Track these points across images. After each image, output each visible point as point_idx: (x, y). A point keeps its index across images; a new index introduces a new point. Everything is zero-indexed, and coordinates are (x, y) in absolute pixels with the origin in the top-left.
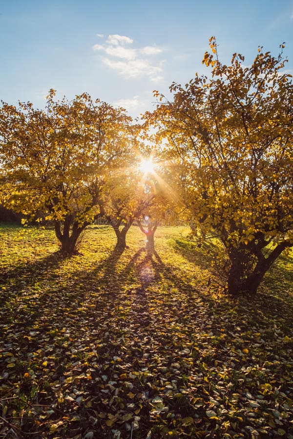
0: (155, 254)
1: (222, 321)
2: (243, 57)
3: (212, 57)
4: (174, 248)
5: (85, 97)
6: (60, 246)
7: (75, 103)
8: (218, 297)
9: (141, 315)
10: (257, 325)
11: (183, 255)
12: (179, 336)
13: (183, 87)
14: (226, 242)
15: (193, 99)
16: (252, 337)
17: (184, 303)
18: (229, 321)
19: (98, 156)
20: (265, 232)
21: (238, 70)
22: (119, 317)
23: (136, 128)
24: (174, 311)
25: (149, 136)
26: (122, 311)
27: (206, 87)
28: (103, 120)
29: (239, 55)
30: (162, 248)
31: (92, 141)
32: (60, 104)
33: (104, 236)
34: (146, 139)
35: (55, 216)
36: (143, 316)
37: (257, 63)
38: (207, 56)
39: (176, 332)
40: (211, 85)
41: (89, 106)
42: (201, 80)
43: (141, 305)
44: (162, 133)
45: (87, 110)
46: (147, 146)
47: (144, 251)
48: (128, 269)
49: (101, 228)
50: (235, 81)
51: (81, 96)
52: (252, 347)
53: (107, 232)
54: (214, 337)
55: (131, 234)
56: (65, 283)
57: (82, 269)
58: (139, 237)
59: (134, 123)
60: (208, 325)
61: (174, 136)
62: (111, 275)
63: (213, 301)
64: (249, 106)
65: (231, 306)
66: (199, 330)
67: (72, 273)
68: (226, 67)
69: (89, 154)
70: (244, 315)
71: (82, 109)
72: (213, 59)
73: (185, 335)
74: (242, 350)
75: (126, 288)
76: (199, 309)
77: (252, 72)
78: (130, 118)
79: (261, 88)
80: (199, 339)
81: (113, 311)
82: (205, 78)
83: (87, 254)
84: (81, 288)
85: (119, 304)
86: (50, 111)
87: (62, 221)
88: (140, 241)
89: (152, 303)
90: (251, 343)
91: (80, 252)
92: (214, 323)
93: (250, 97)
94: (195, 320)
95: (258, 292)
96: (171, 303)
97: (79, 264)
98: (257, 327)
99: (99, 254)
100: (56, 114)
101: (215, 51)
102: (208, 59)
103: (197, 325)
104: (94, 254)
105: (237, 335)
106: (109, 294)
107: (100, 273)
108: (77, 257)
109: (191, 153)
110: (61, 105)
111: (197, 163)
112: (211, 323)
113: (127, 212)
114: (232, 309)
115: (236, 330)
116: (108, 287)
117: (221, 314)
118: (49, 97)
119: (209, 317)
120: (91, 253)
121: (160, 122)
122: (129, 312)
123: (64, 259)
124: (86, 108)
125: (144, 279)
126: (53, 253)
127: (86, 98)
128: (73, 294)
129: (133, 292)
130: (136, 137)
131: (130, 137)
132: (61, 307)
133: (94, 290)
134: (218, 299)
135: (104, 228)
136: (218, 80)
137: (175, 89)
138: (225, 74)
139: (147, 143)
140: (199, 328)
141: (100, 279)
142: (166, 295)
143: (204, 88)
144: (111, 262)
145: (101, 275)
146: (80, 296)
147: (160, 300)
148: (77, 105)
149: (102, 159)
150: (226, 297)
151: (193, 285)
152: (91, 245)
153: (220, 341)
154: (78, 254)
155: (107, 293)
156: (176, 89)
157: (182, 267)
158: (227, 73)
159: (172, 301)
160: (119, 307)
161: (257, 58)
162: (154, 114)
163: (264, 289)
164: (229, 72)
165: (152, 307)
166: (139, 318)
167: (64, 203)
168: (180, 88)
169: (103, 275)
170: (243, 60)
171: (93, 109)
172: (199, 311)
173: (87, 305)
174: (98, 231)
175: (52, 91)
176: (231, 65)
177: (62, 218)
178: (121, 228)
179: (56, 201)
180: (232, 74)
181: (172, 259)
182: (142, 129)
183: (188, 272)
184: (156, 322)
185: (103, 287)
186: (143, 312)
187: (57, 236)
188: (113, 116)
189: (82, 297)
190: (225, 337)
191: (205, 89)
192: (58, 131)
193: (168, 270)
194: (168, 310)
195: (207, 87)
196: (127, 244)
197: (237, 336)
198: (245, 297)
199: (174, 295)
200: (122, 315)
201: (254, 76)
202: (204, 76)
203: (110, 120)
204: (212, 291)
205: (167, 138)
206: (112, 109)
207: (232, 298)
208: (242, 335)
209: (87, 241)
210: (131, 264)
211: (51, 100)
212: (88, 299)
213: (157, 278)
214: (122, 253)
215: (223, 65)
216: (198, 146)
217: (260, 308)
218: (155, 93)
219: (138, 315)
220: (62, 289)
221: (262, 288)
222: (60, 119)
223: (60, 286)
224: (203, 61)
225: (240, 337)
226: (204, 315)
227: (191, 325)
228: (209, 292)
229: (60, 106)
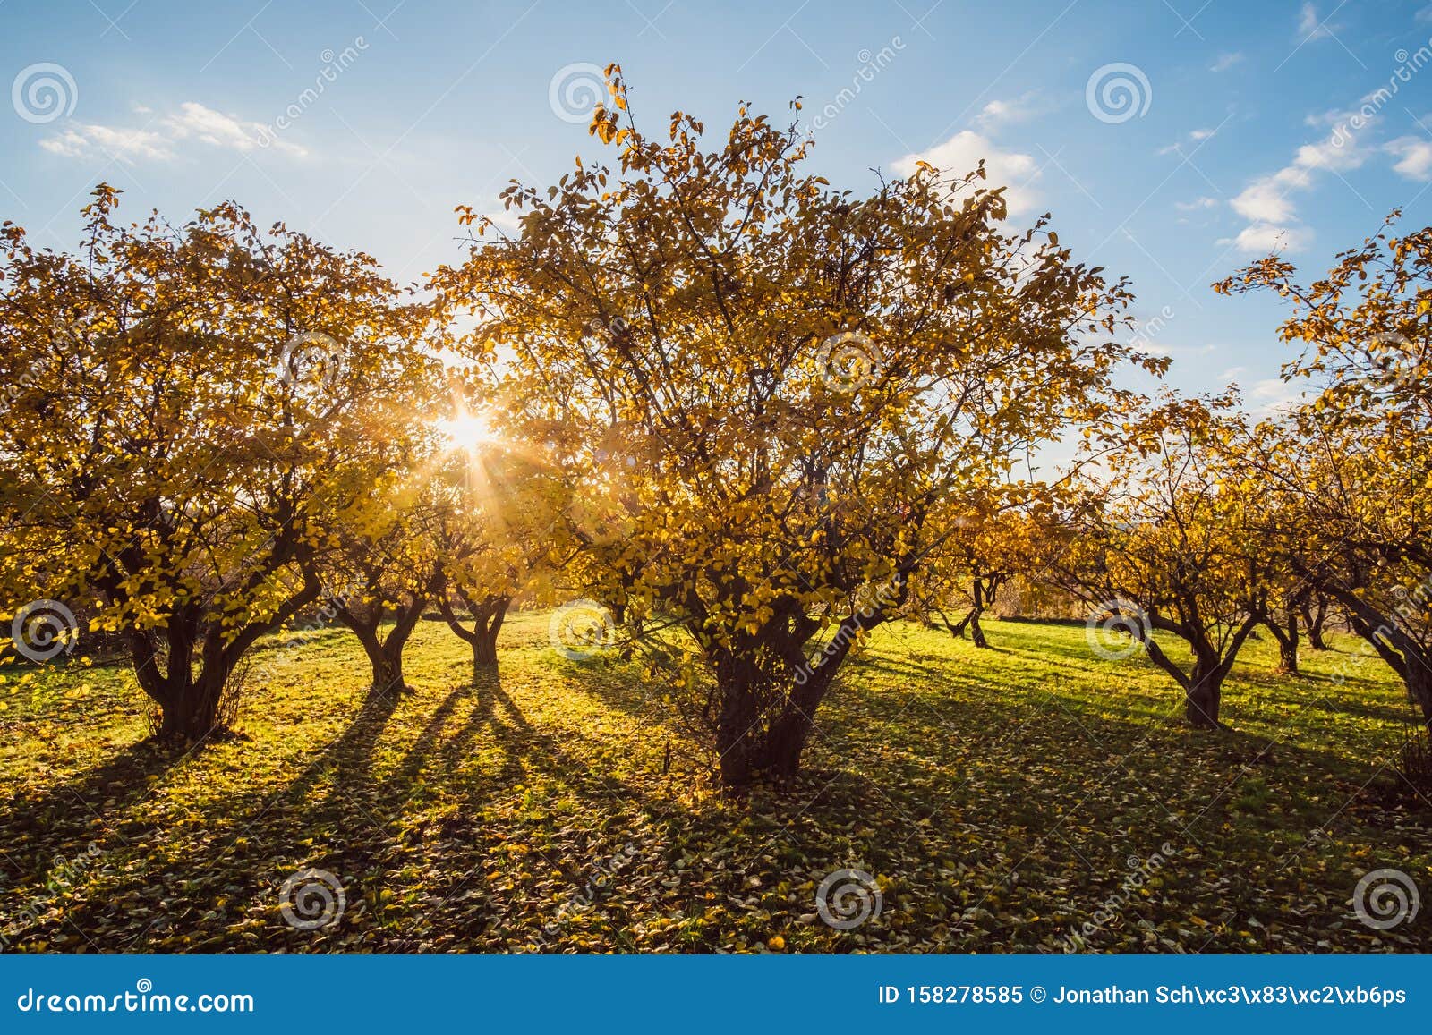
0: (503, 701)
1: (708, 868)
2: (701, 125)
3: (615, 117)
4: (561, 672)
5: (230, 214)
6: (157, 717)
7: (197, 235)
8: (695, 799)
9: (456, 904)
10: (805, 859)
11: (591, 692)
12: (582, 943)
13: (543, 195)
14: (701, 635)
15: (578, 233)
16: (793, 897)
17: (594, 837)
18: (727, 866)
19: (285, 403)
20: (800, 596)
21: (692, 158)
22: (381, 925)
23: (413, 313)
24: (565, 868)
25: (457, 339)
26: (392, 902)
27: (611, 201)
28: (300, 290)
29: (688, 117)
30: (522, 678)
31: (262, 354)
32: (139, 235)
33: (326, 664)
34: (445, 349)
35: (130, 616)
36: (461, 907)
37: (737, 141)
38: (600, 116)
39: (571, 933)
40: (624, 196)
41: (246, 244)
42: (592, 177)
43: (457, 869)
44: (491, 328)
45: (239, 257)
46: (451, 370)
47: (468, 695)
48: (414, 763)
49: (316, 640)
50: (686, 188)
51: (216, 213)
52: (793, 927)
53: (336, 651)
54: (686, 922)
55: (420, 650)
56: (176, 845)
57: (244, 786)
58: (447, 654)
59: (404, 300)
60: (670, 889)
61: (532, 339)
62: (351, 789)
63: (680, 814)
64: (730, 257)
65: (732, 820)
66: (641, 910)
67: (205, 808)
68: (658, 148)
69: (256, 399)
70: (768, 838)
71: (220, 254)
72: (622, 125)
73: (601, 936)
74: (766, 942)
75: (408, 823)
76: (640, 847)
77: (727, 164)
78: (386, 284)
79: (757, 210)
80: (644, 939)
81: (358, 909)
82: (603, 173)
83: (262, 734)
84: (240, 853)
85: (381, 881)
86: (101, 260)
87: (159, 630)
88: (453, 667)
89: (493, 856)
90: (789, 916)
91: (235, 728)
92: (685, 879)
93: (728, 231)
94: (629, 883)
95: (804, 764)
96: (556, 846)
97: (233, 769)
98: (803, 866)
99: (310, 725)
100: (126, 269)
101: (624, 104)
102: (605, 124)
103: (637, 897)
104: (289, 728)
105: (752, 900)
106: (344, 855)
107: (310, 790)
108: (227, 747)
109: (587, 386)
110: (145, 240)
111: (605, 417)
112: (676, 881)
113: (400, 579)
114: (734, 826)
115: (747, 886)
116: (342, 830)
117: (703, 849)
118: (95, 209)
119: (671, 865)
120: (279, 729)
121: (485, 297)
122: (415, 901)
123: (174, 759)
124: (236, 248)
125: (465, 786)
126: (130, 749)
127: (234, 218)
128: (208, 879)
129: (428, 832)
130: (413, 343)
131: (393, 341)
132: (158, 936)
133: (288, 853)
134: (695, 806)
135: (329, 637)
136: (641, 182)
137: (519, 201)
138: (658, 166)
139: (449, 358)
140: (641, 906)
141: (312, 810)
142: (537, 823)
143: (605, 204)
144: (351, 746)
145: (319, 794)
146: (232, 883)
147: (518, 843)
148: (203, 242)
149: (301, 415)
150: (717, 797)
151: (622, 776)
152: (281, 699)
153: (703, 929)
154: (230, 736)
155: (337, 852)
156: (524, 202)
157: (587, 729)
158: (663, 164)
159: (558, 839)
160: (380, 891)
161: (736, 130)
162: (464, 273)
163: (816, 754)
164: (667, 161)
165: (492, 869)
166: (452, 914)
167: (165, 563)
168: (534, 200)
169: (322, 795)
170: (701, 131)
171: (260, 255)
172: (642, 852)
173: (261, 907)
174: (304, 652)
175: (104, 191)
176: (671, 145)
177: (157, 617)
178: (384, 631)
179: (134, 559)
180: (677, 167)
181: (555, 709)
182: (432, 320)
183: (605, 740)
184: (508, 915)
185: (322, 836)
186: (464, 892)
187: (144, 685)
188: (335, 277)
189: (241, 885)
190: (718, 915)
191: (609, 205)
192: (131, 323)
193: (546, 742)
194: (544, 868)
195: (615, 200)
196: (409, 682)
197: (752, 904)
198: (770, 786)
199: (563, 818)
200: (391, 915)
201: (733, 177)
202: (600, 168)
203: (324, 290)
204: (676, 786)
205: (510, 343)
206: (329, 256)
207: (732, 795)
208: (764, 897)
209: (264, 690)
210: (424, 746)
211: (103, 220)
212: (266, 887)
213: (512, 774)
214: (390, 711)
215: (649, 143)
216: (606, 368)
217: (811, 810)
218: (462, 212)
219: (448, 905)
220: (164, 871)
221: (813, 752)
222: (141, 285)
223: (156, 861)
224: (593, 129)
225: (759, 906)
226: (655, 862)
227: (619, 901)
228: (668, 790)
229: (137, 243)
